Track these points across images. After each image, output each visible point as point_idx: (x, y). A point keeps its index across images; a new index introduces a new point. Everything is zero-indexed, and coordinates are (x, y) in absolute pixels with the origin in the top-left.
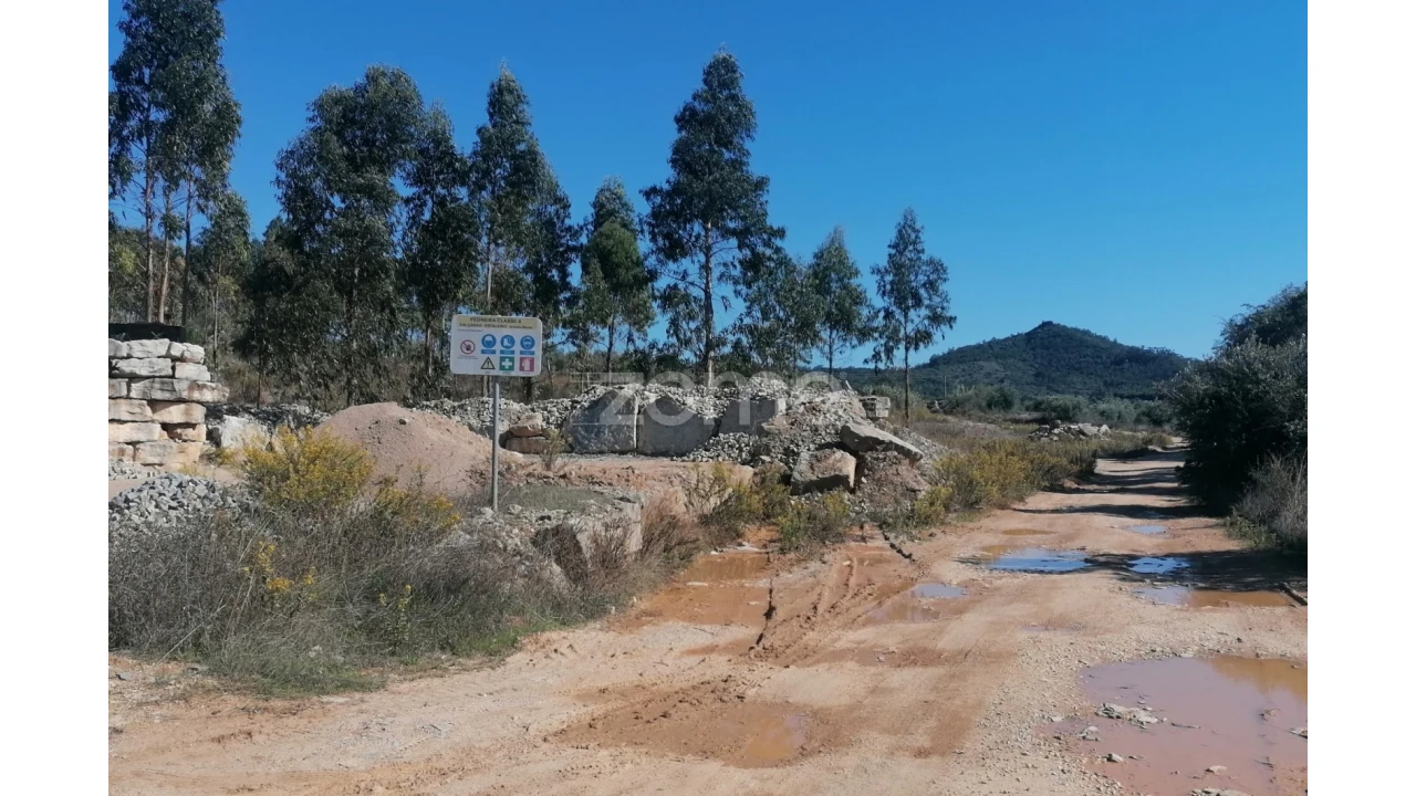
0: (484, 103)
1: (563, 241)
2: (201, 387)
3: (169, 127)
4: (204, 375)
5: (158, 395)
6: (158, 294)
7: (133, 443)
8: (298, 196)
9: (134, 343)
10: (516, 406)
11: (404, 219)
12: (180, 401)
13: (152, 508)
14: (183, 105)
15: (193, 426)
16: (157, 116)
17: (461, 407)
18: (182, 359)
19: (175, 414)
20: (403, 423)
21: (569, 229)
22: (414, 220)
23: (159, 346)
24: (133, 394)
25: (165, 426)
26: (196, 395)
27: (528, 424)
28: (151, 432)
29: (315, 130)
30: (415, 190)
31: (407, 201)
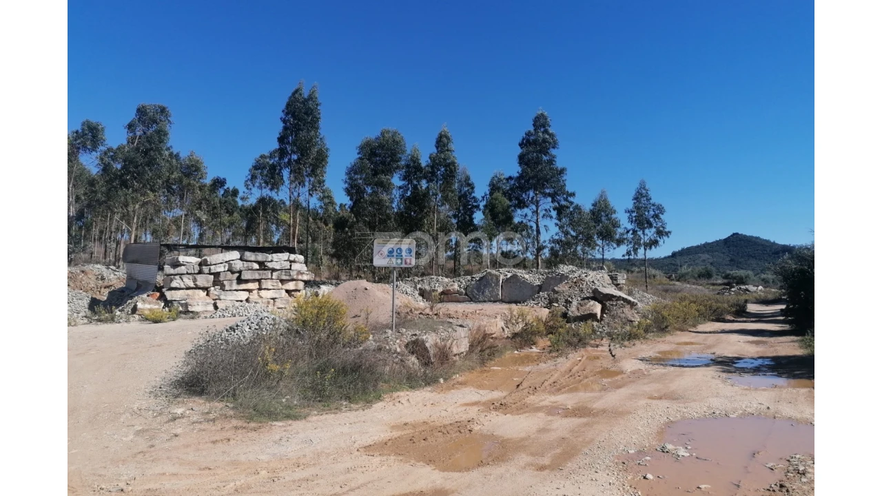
0: (434, 142)
1: (470, 203)
2: (302, 274)
3: (298, 161)
4: (304, 268)
5: (284, 277)
6: (294, 232)
7: (273, 299)
8: (354, 190)
9: (274, 255)
10: (446, 280)
11: (397, 196)
12: (293, 280)
13: (247, 329)
14: (304, 151)
15: (299, 291)
16: (295, 157)
17: (422, 280)
18: (294, 261)
19: (291, 286)
20: (366, 289)
21: (474, 197)
22: (402, 196)
23: (285, 256)
24: (274, 277)
25: (287, 291)
26: (300, 277)
27: (451, 288)
28: (281, 294)
29: (360, 158)
30: (403, 182)
31: (400, 188)
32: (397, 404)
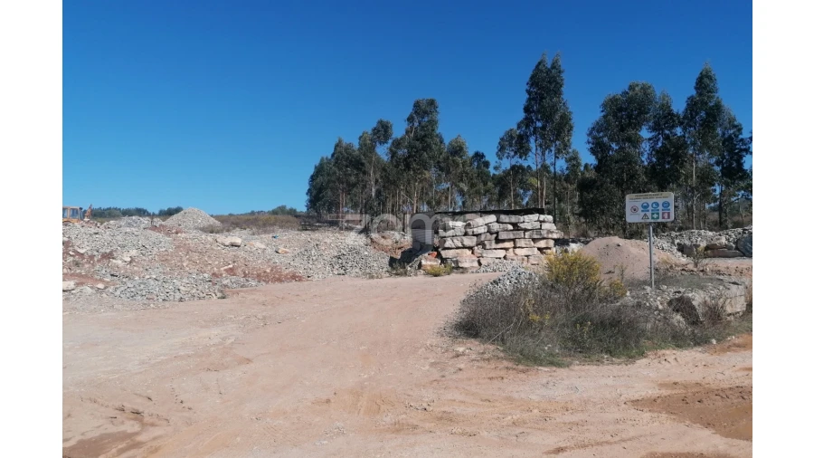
1: (738, 147)
2: (552, 232)
3: (543, 128)
4: (553, 227)
5: (535, 237)
6: (542, 194)
7: (527, 256)
8: (598, 148)
9: (525, 216)
10: (711, 234)
11: (647, 149)
12: (544, 238)
13: (508, 283)
14: (548, 118)
15: (550, 248)
16: (539, 124)
17: (680, 235)
18: (544, 221)
19: (542, 244)
20: (619, 246)
21: (742, 140)
22: (653, 148)
23: (535, 217)
24: (526, 237)
25: (539, 249)
26: (550, 236)
27: (717, 243)
28: (533, 251)
29: (604, 116)
30: (653, 134)
31: (650, 139)
32: (664, 362)
